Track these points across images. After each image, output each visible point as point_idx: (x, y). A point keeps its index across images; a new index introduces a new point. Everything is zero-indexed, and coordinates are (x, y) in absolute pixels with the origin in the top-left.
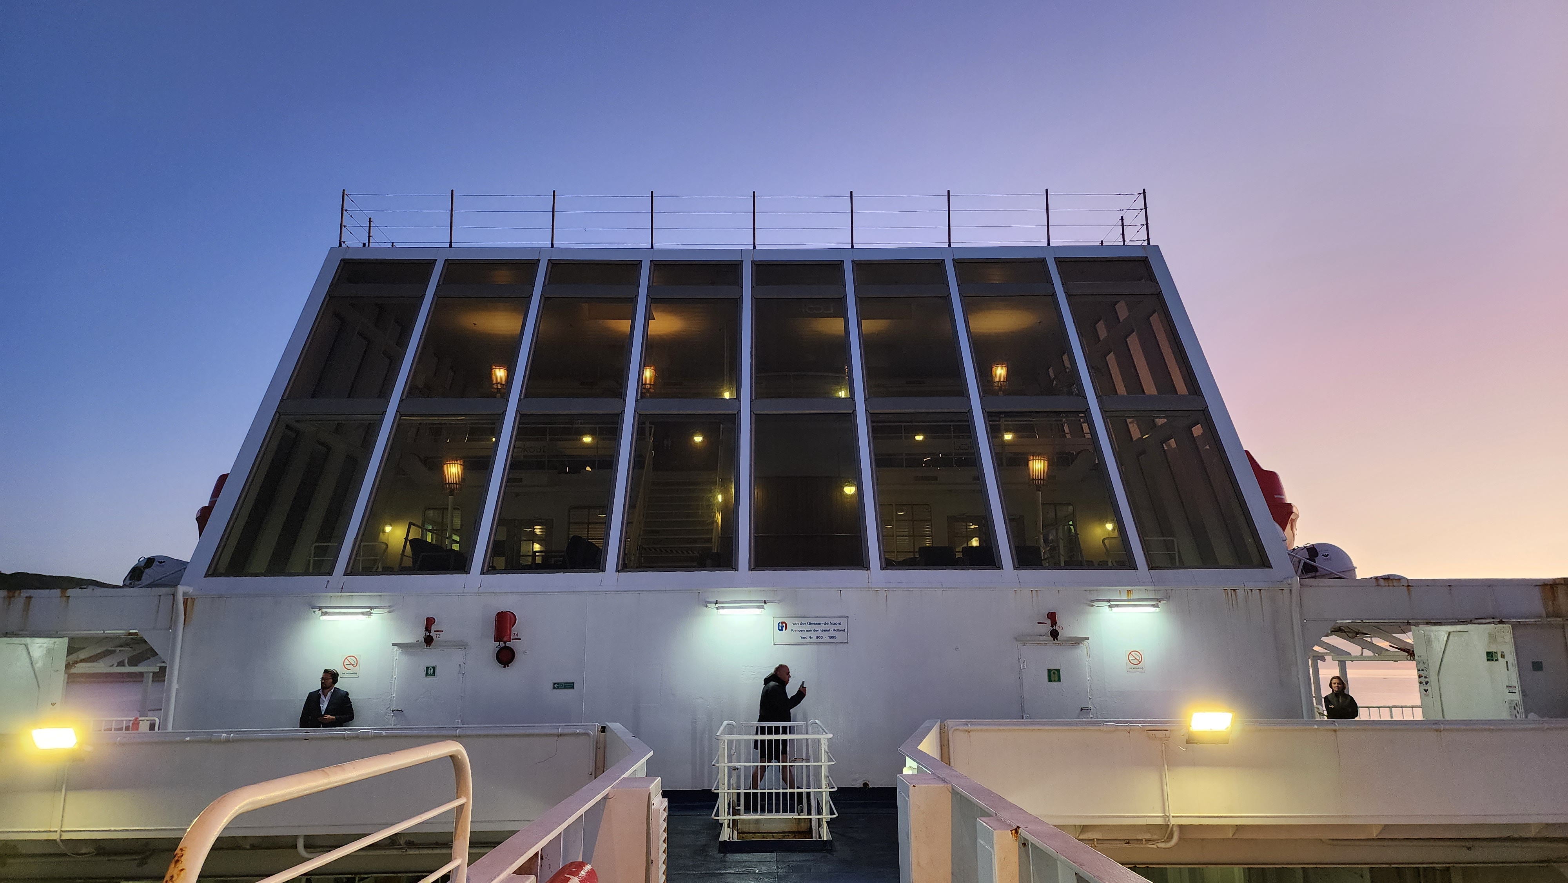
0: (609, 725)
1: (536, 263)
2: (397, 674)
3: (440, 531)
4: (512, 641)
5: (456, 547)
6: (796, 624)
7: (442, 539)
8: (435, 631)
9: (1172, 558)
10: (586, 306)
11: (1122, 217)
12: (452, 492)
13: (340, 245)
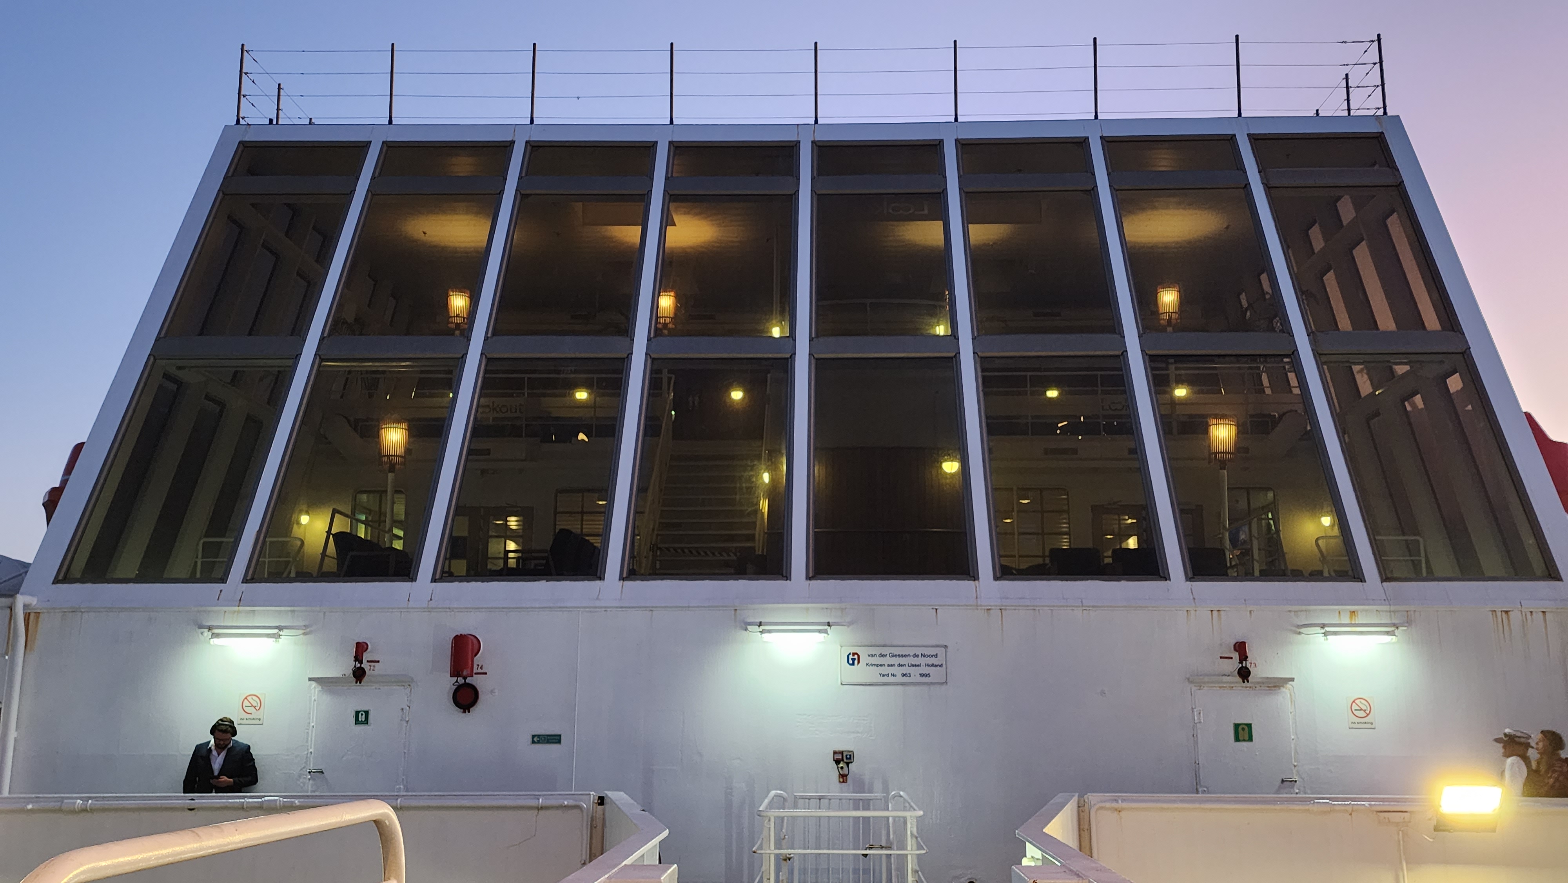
0: (609, 795)
1: (509, 146)
2: (316, 721)
3: (376, 522)
4: (474, 675)
5: (398, 545)
6: (873, 656)
7: (379, 533)
8: (368, 661)
9: (1416, 565)
10: (579, 206)
11: (1347, 75)
12: (392, 467)
13: (238, 122)
